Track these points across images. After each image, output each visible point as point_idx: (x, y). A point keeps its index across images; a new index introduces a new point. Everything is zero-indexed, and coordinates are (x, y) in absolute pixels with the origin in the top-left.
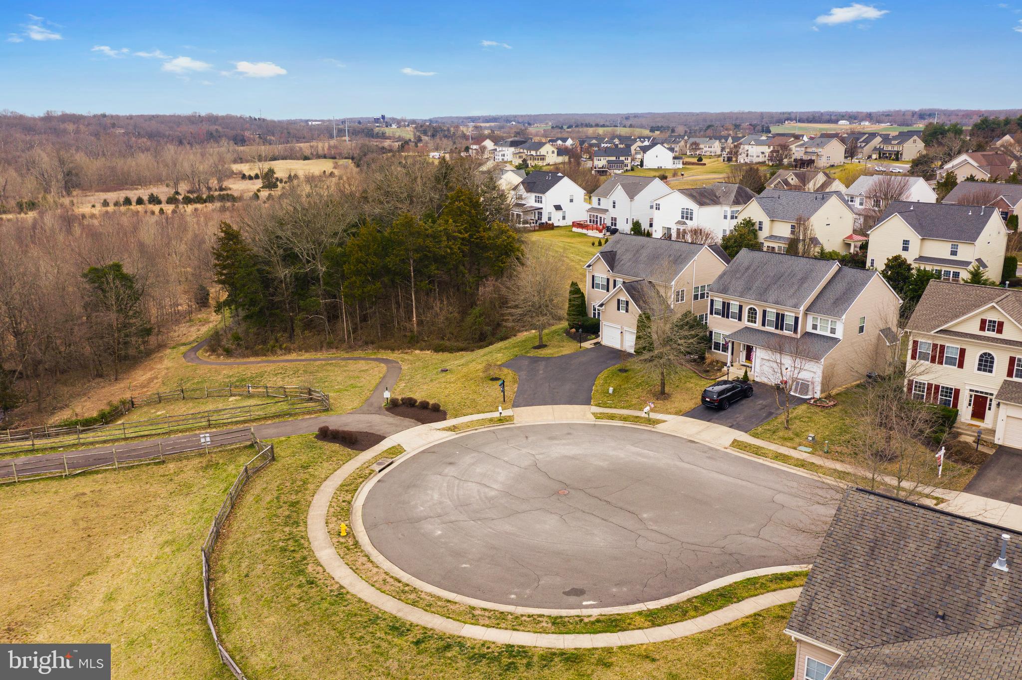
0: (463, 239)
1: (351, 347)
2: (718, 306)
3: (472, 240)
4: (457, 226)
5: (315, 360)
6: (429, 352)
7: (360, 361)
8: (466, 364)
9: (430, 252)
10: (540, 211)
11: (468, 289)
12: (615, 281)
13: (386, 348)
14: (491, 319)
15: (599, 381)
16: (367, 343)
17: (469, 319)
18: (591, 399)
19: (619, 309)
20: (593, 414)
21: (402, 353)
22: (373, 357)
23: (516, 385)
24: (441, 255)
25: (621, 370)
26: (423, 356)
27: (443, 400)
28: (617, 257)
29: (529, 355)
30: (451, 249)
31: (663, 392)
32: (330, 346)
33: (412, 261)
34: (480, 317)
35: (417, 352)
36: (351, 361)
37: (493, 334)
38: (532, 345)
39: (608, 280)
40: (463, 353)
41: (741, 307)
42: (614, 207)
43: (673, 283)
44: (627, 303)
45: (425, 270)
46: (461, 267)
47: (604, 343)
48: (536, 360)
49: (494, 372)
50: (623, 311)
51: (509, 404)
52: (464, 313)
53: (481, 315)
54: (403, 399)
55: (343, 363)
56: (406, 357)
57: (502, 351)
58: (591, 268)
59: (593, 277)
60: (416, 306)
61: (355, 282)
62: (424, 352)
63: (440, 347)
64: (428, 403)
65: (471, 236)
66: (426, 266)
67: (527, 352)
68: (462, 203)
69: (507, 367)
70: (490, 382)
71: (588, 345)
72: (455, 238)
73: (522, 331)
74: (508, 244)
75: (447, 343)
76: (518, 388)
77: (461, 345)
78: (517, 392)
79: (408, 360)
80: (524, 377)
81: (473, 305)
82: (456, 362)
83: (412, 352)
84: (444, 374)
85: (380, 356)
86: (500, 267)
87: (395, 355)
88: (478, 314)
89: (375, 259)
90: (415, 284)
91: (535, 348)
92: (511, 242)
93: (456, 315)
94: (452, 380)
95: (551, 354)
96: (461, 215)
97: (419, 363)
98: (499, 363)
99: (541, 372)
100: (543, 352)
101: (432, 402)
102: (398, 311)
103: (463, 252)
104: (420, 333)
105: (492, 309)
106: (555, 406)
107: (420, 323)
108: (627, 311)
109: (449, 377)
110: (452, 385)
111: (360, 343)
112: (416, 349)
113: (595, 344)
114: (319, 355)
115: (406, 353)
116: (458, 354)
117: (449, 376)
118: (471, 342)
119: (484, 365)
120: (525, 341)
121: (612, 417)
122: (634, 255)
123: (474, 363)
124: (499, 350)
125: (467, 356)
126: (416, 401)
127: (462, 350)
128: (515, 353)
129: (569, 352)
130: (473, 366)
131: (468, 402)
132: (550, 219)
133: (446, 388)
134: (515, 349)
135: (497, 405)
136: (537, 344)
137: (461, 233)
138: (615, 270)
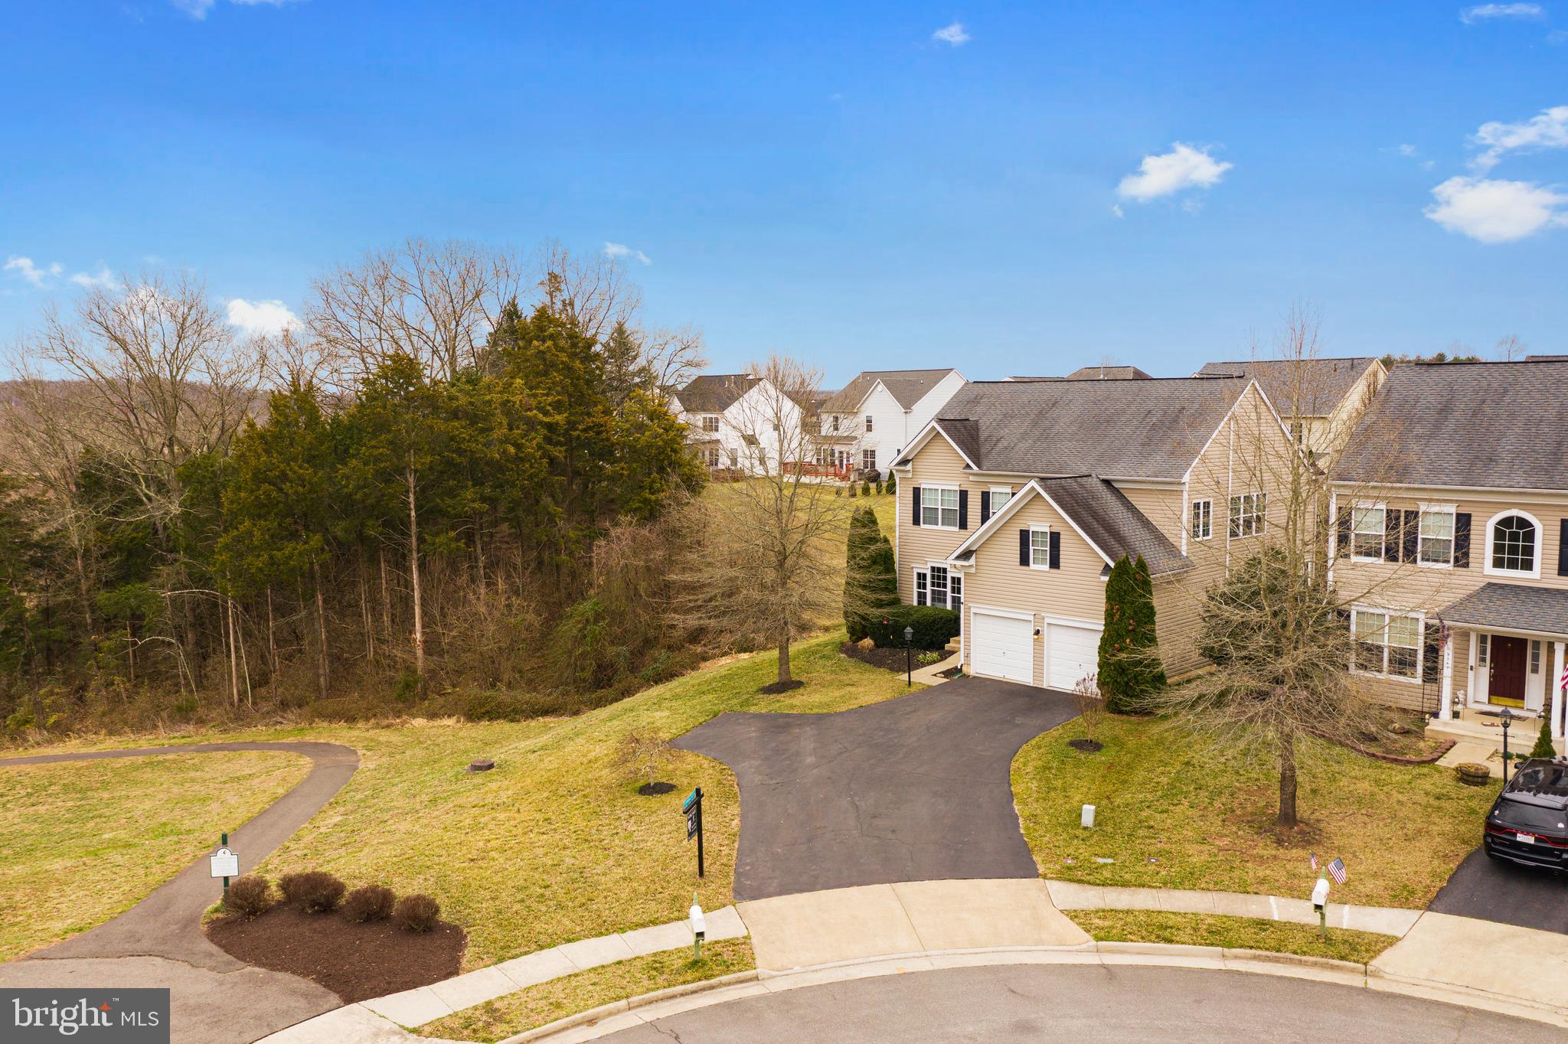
0: (551, 427)
1: (238, 718)
2: (1371, 523)
3: (575, 433)
4: (535, 396)
5: (118, 755)
6: (450, 722)
7: (246, 754)
8: (558, 745)
9: (460, 452)
10: (713, 446)
11: (563, 557)
12: (986, 497)
13: (333, 717)
14: (628, 625)
15: (1024, 783)
16: (284, 705)
17: (568, 628)
18: (1029, 852)
19: (1024, 560)
20: (1073, 915)
21: (377, 726)
22: (291, 740)
23: (734, 809)
24: (490, 463)
25: (1080, 745)
26: (433, 731)
27: (457, 878)
28: (983, 435)
29: (753, 709)
30: (518, 447)
31: (1288, 817)
32: (184, 714)
33: (411, 480)
34: (596, 621)
35: (419, 722)
36: (220, 754)
37: (633, 669)
38: (753, 687)
39: (964, 495)
40: (547, 719)
41: (1464, 522)
42: (869, 428)
43: (1186, 478)
44: (1055, 538)
45: (448, 501)
46: (546, 500)
47: (975, 669)
48: (781, 724)
49: (653, 766)
50: (1040, 566)
51: (720, 884)
52: (553, 614)
53: (598, 617)
54: (287, 883)
55: (198, 758)
56: (383, 736)
57: (667, 704)
58: (909, 467)
59: (917, 492)
60: (422, 598)
61: (251, 534)
62: (438, 722)
63: (482, 705)
64: (386, 897)
65: (572, 425)
66: (452, 493)
67: (746, 703)
68: (549, 343)
69: (691, 748)
70: (641, 800)
71: (927, 676)
72: (532, 424)
73: (714, 657)
74: (666, 442)
75: (503, 695)
76: (743, 817)
77: (542, 698)
78: (742, 835)
79: (388, 744)
80: (757, 779)
81: (576, 595)
82: (522, 744)
83: (403, 724)
84: (479, 778)
85: (310, 737)
86: (646, 501)
87: (356, 733)
88: (590, 615)
89: (307, 472)
90: (421, 540)
91: (769, 690)
92: (673, 440)
93: (531, 617)
94: (503, 797)
95: (821, 705)
96: (546, 374)
97: (417, 750)
98: (665, 735)
99: (810, 760)
100: (796, 701)
101: (404, 888)
102: (377, 617)
103: (552, 461)
104: (433, 674)
105: (629, 599)
106: (903, 887)
107: (431, 645)
108: (1055, 563)
109: (496, 787)
110: (502, 816)
111: (265, 707)
112: (414, 717)
113: (947, 674)
114: (145, 742)
115: (388, 726)
116: (533, 723)
117: (494, 786)
118: (571, 687)
119: (613, 743)
120: (729, 677)
121: (1160, 930)
122: (1035, 424)
123: (581, 740)
124: (658, 703)
125: (561, 726)
126: (338, 888)
127: (546, 712)
128: (709, 706)
129: (880, 699)
130: (574, 750)
131: (556, 881)
132: (734, 461)
133: (476, 827)
134: (705, 698)
135: (673, 889)
136: (773, 678)
137: (546, 413)
138: (986, 463)
